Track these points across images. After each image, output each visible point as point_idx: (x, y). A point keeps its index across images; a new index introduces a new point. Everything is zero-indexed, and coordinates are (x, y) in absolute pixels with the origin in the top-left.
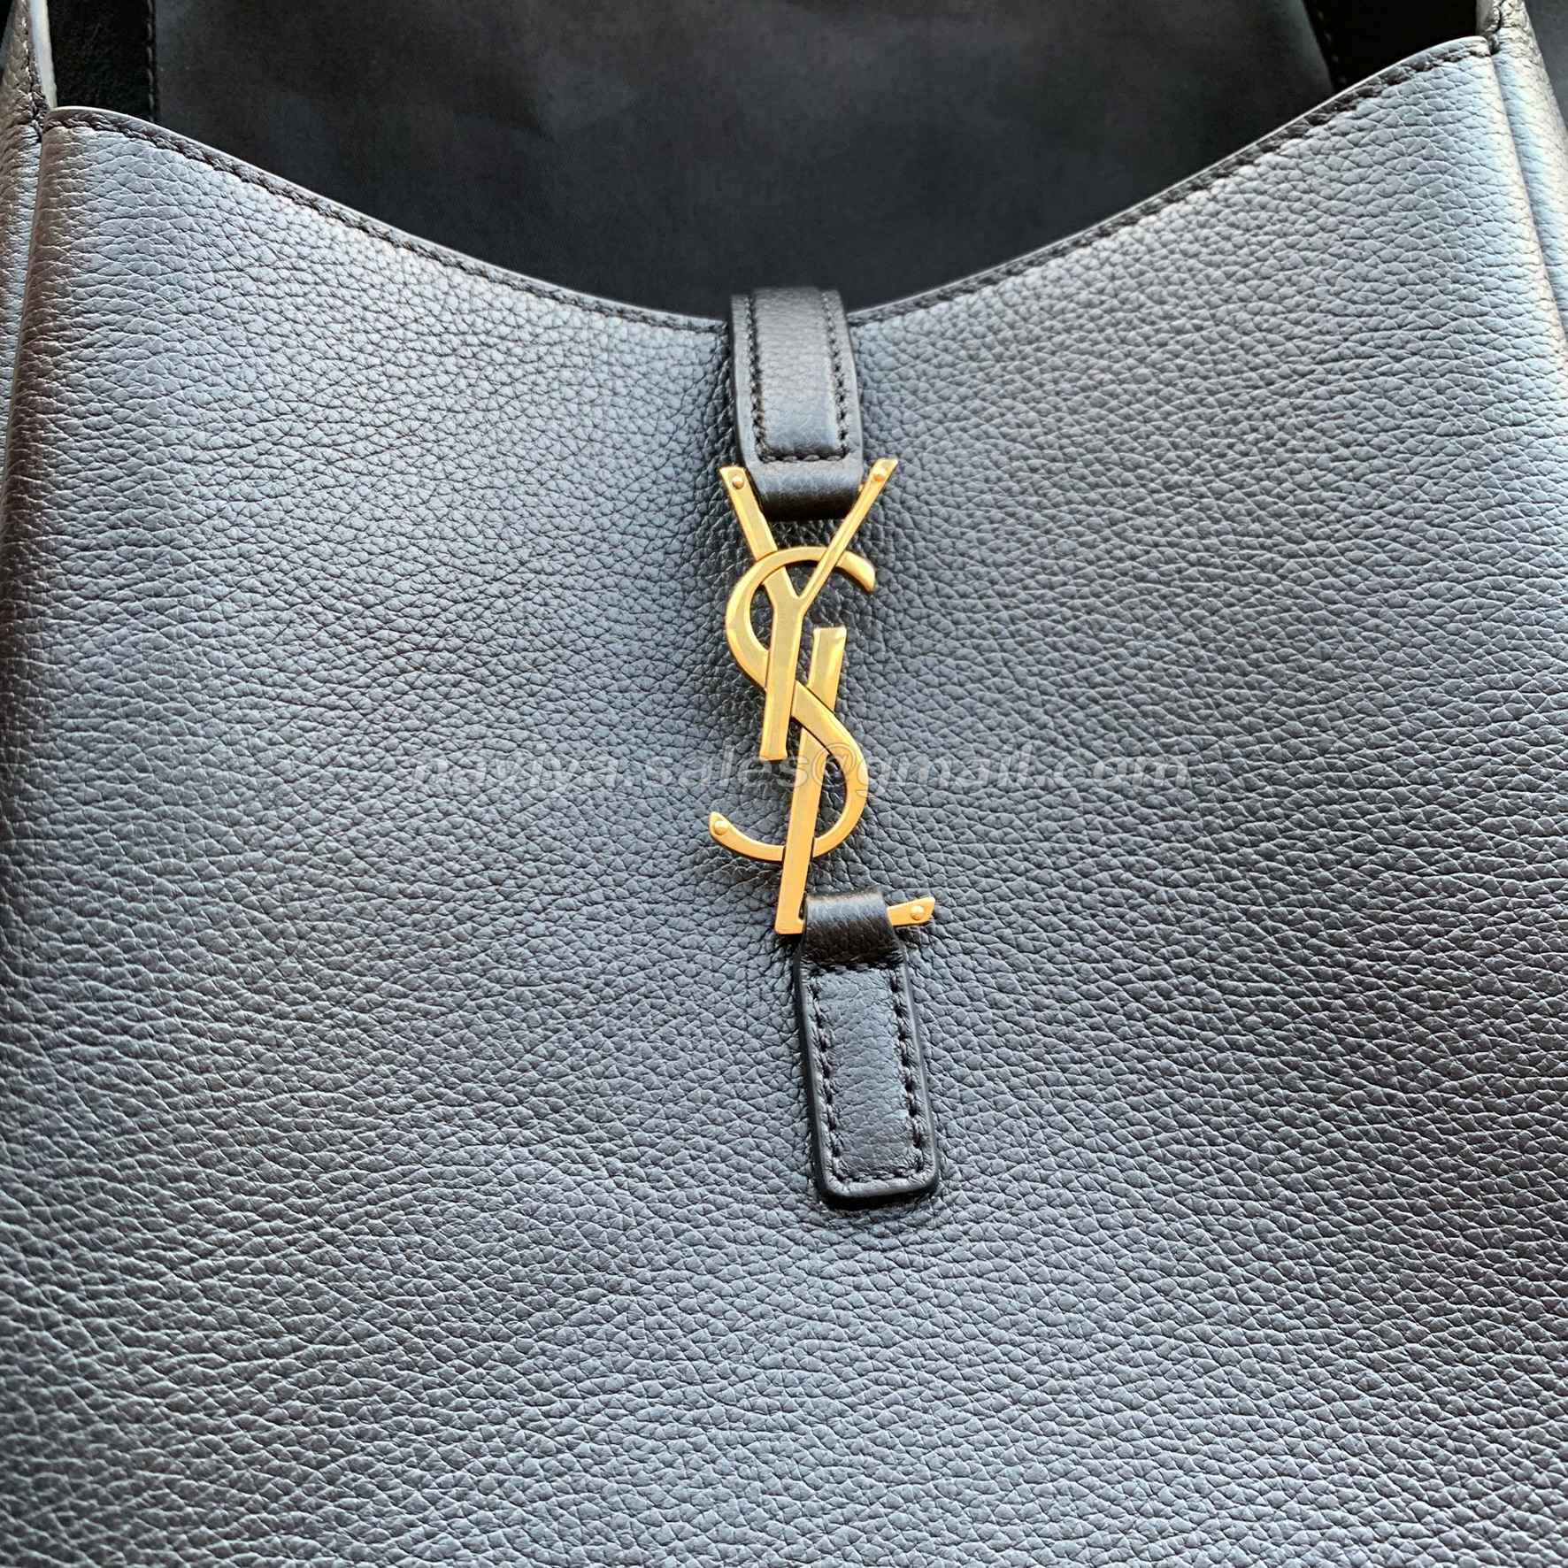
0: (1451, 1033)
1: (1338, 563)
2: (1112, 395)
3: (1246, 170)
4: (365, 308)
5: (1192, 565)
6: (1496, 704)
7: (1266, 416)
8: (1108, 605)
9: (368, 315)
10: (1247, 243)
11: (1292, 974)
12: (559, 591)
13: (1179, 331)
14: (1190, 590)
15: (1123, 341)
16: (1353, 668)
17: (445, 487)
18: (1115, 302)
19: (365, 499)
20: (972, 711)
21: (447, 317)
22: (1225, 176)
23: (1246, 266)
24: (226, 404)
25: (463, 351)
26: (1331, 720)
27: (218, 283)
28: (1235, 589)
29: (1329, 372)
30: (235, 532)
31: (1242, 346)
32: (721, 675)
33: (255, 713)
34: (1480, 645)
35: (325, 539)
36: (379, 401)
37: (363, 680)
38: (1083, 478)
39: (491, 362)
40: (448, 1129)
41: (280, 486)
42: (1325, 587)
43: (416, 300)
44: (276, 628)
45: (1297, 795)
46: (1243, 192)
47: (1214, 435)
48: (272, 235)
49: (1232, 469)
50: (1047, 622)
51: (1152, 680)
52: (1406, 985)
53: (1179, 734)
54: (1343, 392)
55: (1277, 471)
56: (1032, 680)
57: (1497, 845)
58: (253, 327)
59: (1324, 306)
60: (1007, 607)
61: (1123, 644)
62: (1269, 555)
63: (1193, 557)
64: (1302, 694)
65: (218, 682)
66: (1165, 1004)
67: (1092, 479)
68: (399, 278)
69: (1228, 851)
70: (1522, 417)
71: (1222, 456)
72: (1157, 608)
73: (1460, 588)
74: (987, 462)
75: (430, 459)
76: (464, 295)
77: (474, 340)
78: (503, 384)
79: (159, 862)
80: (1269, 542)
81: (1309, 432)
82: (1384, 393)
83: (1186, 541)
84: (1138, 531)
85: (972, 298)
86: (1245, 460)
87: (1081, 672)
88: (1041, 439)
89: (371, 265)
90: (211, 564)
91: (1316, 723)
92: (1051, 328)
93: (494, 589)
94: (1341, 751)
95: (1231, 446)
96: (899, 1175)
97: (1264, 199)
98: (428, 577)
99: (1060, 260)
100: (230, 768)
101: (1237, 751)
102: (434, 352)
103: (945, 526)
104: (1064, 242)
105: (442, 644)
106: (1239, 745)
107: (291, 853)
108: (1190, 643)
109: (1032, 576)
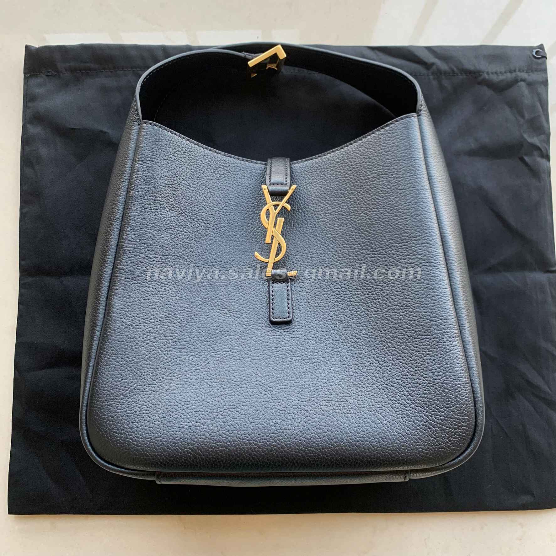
0: (390, 299)
1: (378, 213)
2: (341, 180)
3: (369, 137)
4: (197, 160)
5: (352, 213)
6: (404, 240)
7: (368, 185)
8: (336, 220)
9: (198, 161)
10: (368, 152)
11: (363, 288)
12: (230, 213)
13: (354, 168)
14: (351, 218)
15: (344, 169)
16: (379, 233)
17: (209, 194)
18: (343, 162)
19: (194, 195)
20: (309, 239)
21: (212, 162)
22: (365, 138)
23: (367, 156)
24: (171, 176)
25: (215, 168)
26: (374, 242)
27: (171, 154)
28: (359, 218)
29: (380, 177)
30: (171, 200)
31: (365, 171)
32: (261, 230)
33: (172, 232)
34: (402, 229)
35: (186, 202)
36: (198, 177)
37: (191, 228)
38: (334, 196)
39: (220, 170)
40: (202, 306)
41: (179, 192)
42: (375, 218)
43: (207, 159)
44: (177, 217)
45: (367, 256)
46: (368, 141)
47: (358, 188)
48: (181, 146)
49: (361, 195)
50: (325, 223)
51: (343, 234)
52: (383, 290)
53: (347, 244)
54: (382, 181)
55: (369, 196)
56: (321, 233)
57: (401, 265)
58: (176, 163)
59: (380, 164)
60: (317, 219)
61: (338, 227)
62: (366, 212)
63: (352, 211)
64: (369, 238)
65: (166, 226)
66: (339, 293)
67: (335, 196)
68: (204, 154)
69: (353, 266)
70: (414, 186)
71: (359, 192)
72: (345, 221)
73: (399, 218)
74: (316, 192)
75: (207, 188)
76: (216, 158)
77: (217, 166)
78: (222, 175)
79: (154, 256)
80: (366, 209)
81: (375, 189)
82: (389, 181)
83: (351, 209)
84: (343, 206)
85: (316, 160)
86: (363, 193)
87: (330, 232)
88: (326, 188)
89: (198, 152)
90: (166, 205)
91: (371, 243)
92: (330, 166)
93: (217, 212)
94: (375, 248)
95: (361, 191)
96: (285, 318)
97: (371, 143)
98: (204, 210)
99: (334, 153)
100: (167, 241)
101: (357, 248)
102: (209, 168)
103: (307, 204)
104: (335, 149)
105: (206, 222)
106: (357, 247)
107: (176, 257)
108: (350, 228)
109: (323, 214)
